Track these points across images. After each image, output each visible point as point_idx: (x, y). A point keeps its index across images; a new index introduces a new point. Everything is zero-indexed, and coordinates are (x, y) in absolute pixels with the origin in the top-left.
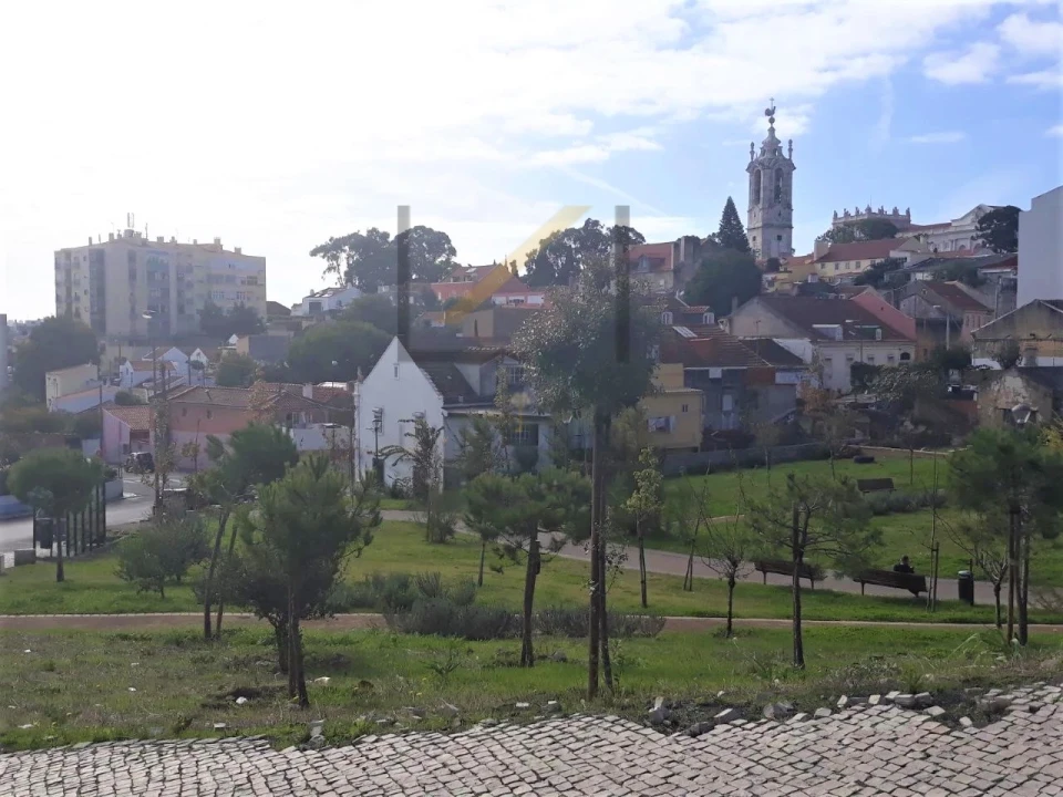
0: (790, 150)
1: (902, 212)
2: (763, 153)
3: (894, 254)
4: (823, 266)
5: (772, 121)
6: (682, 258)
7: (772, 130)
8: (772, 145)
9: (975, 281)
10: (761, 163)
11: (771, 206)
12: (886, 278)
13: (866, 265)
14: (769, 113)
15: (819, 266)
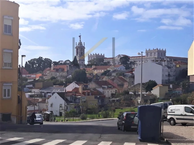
0: (84, 44)
1: (103, 55)
2: (78, 44)
3: (108, 69)
4: (94, 71)
5: (80, 38)
6: (68, 69)
7: (80, 40)
8: (80, 43)
9: (124, 76)
10: (78, 47)
11: (81, 56)
12: (107, 74)
13: (103, 71)
14: (80, 36)
15: (93, 70)
